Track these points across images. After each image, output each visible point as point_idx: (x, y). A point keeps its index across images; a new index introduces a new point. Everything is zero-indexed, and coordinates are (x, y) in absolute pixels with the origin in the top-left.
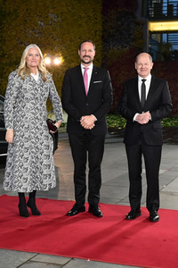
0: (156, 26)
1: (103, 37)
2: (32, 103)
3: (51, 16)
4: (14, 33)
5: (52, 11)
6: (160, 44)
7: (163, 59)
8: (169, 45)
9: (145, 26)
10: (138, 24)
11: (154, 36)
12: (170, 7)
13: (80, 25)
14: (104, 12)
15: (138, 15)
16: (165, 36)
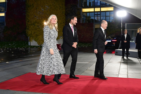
0: (85, 10)
1: (65, 14)
2: (53, 40)
3: (46, 6)
4: (32, 13)
5: (46, 5)
6: (87, 17)
7: (87, 22)
8: (89, 17)
9: (81, 10)
10: (78, 9)
11: (84, 14)
12: (90, 3)
13: (57, 10)
14: (66, 5)
15: (78, 6)
16: (88, 14)
